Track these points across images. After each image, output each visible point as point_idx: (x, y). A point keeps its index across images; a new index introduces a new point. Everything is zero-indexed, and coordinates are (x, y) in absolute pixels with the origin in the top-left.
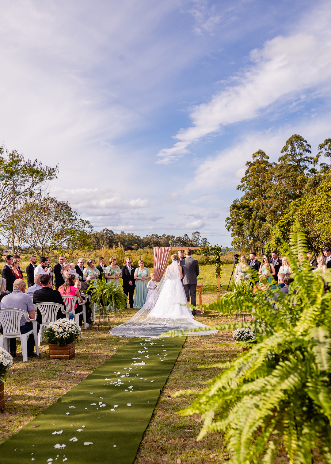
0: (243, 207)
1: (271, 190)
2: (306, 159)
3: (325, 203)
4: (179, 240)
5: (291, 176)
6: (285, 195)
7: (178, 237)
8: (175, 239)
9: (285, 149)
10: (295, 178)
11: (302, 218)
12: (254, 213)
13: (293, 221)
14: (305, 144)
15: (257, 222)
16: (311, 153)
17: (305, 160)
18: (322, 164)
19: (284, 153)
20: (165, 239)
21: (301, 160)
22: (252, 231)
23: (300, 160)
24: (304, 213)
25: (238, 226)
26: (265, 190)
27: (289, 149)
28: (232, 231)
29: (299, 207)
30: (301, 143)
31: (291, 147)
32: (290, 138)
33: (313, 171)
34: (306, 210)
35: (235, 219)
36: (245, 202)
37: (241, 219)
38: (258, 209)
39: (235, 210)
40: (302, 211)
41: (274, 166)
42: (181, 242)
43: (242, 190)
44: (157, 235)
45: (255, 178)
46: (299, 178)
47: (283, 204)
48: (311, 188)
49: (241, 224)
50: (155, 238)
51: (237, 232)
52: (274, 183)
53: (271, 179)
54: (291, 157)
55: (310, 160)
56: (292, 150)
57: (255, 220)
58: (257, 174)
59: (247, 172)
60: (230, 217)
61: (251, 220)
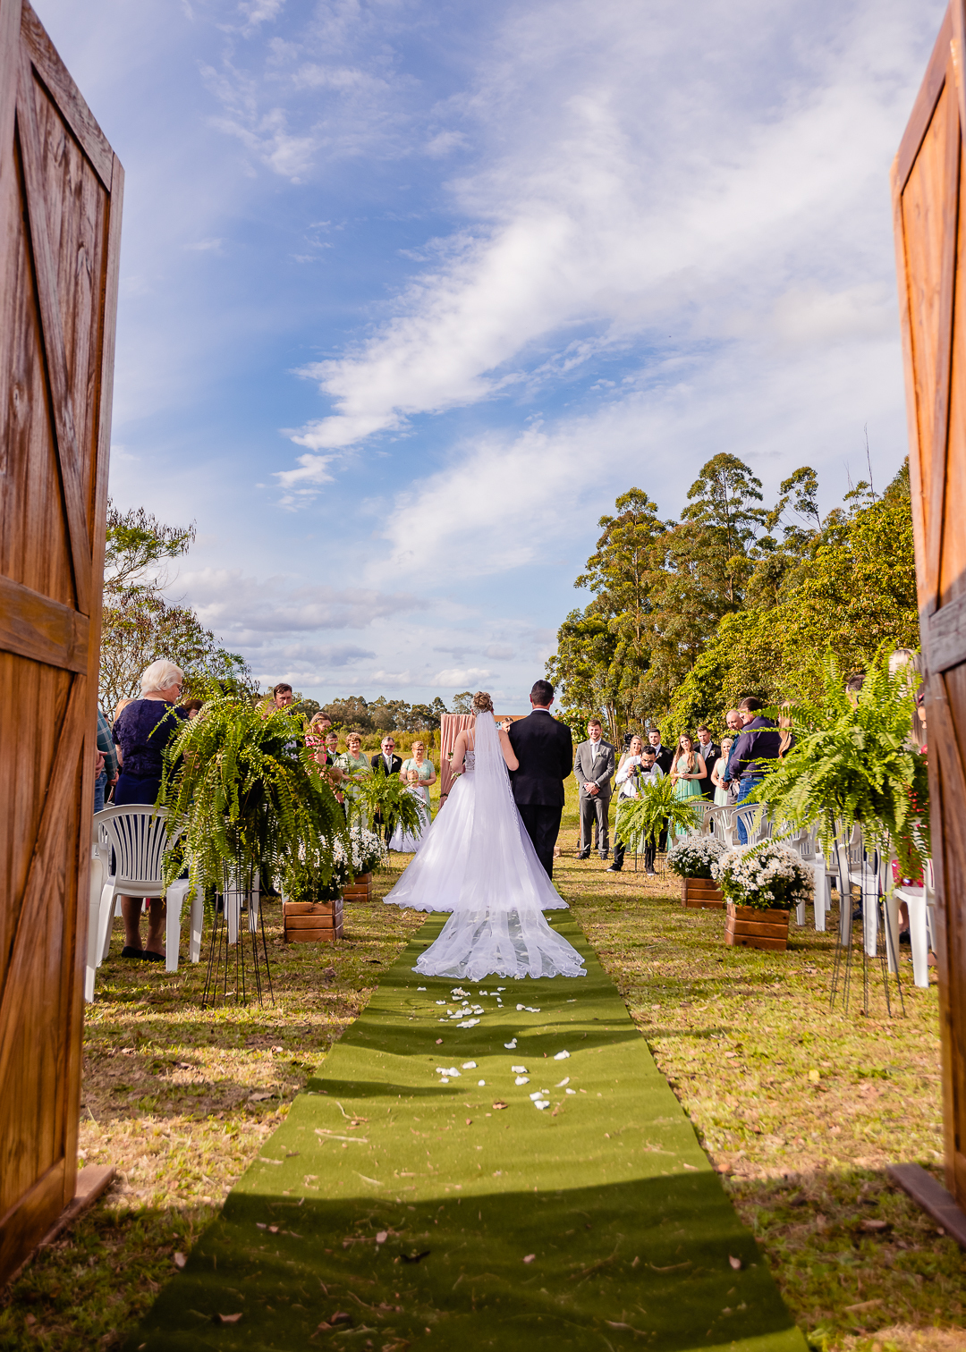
0: (593, 632)
1: (664, 589)
2: (749, 514)
3: (807, 626)
4: (420, 714)
5: (714, 556)
6: (699, 602)
7: (419, 707)
8: (410, 711)
9: (698, 488)
10: (724, 562)
11: (750, 660)
12: (620, 645)
13: (728, 668)
14: (747, 477)
15: (628, 670)
16: (761, 498)
17: (746, 517)
18: (788, 529)
19: (696, 499)
20: (384, 709)
21: (738, 517)
22: (615, 693)
23: (734, 517)
24: (753, 647)
25: (579, 678)
26: (647, 590)
27: (708, 488)
28: (564, 691)
29: (742, 633)
30: (737, 475)
31: (712, 483)
32: (711, 463)
33: (768, 544)
34: (757, 641)
35: (572, 660)
36: (596, 619)
37: (586, 662)
38: (629, 638)
39: (571, 639)
40: (748, 643)
41: (669, 528)
42: (426, 718)
43: (588, 587)
44: (361, 699)
45: (623, 558)
46: (731, 560)
47: (692, 626)
48: (762, 588)
49: (585, 675)
50: (357, 709)
51: (575, 693)
52: (671, 571)
53: (663, 562)
54: (712, 507)
55: (759, 517)
56: (714, 491)
57: (622, 664)
58: (628, 549)
59: (603, 542)
60: (559, 656)
61: (612, 665)
